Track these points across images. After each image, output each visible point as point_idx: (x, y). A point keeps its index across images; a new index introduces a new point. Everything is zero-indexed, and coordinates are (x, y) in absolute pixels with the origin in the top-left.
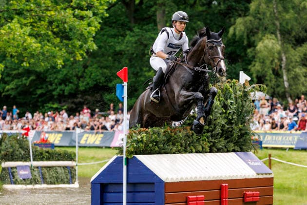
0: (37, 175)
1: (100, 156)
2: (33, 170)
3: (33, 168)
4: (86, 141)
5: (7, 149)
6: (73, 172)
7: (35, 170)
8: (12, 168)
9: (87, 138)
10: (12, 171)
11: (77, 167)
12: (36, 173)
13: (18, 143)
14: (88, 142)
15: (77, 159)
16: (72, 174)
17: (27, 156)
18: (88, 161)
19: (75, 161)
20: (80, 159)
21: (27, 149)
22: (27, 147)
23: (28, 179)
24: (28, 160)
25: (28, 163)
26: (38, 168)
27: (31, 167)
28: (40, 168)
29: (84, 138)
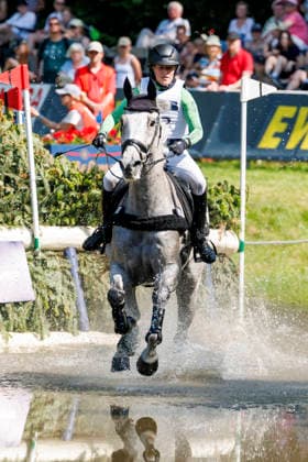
0: (60, 288)
2: (43, 262)
3: (41, 255)
4: (284, 136)
7: (50, 263)
11: (242, 254)
12: (54, 279)
14: (291, 145)
15: (243, 221)
17: (15, 199)
18: (292, 231)
19: (237, 229)
20: (259, 223)
21: (15, 170)
22: (16, 160)
23: (17, 304)
24: (18, 218)
25: (21, 235)
26: (64, 253)
27: (33, 247)
28: (72, 253)
29: (276, 126)
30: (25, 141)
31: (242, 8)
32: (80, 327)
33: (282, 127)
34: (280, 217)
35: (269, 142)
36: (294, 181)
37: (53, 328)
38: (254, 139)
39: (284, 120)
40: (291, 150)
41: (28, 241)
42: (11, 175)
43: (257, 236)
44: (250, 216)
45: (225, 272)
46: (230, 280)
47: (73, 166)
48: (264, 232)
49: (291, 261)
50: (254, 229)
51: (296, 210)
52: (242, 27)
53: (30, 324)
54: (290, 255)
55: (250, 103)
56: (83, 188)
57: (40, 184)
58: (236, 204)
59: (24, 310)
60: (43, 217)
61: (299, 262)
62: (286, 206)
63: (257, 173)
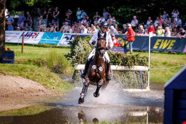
1: (172, 61)
4: (159, 46)
5: (80, 51)
6: (144, 77)
9: (160, 43)
11: (149, 72)
13: (91, 47)
14: (160, 48)
15: (149, 64)
16: (144, 79)
18: (160, 67)
19: (148, 66)
28: (112, 71)
29: (157, 43)
31: (150, 18)
34: (157, 64)
35: (155, 47)
36: (161, 56)
39: (159, 42)
40: (160, 49)
43: (152, 68)
45: (145, 76)
46: (146, 77)
48: (154, 67)
49: (160, 73)
51: (161, 62)
54: (160, 72)
55: (151, 38)
58: (148, 61)
61: (161, 73)
62: (159, 61)
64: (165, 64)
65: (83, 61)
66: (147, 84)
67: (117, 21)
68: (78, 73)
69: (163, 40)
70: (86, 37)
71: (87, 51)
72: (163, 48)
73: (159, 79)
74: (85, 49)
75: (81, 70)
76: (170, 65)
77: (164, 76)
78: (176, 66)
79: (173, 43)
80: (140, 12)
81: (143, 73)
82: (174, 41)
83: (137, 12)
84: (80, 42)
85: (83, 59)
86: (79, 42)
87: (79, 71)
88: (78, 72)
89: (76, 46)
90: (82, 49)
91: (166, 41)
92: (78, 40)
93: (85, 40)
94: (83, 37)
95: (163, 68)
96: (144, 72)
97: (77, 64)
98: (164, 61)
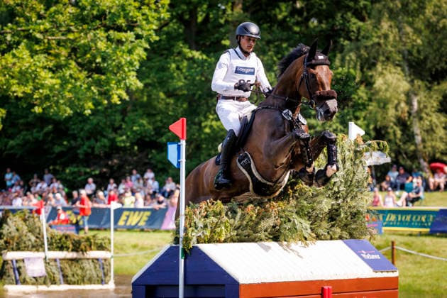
1: (146, 243)
2: (49, 263)
3: (48, 261)
4: (126, 221)
5: (10, 233)
6: (105, 267)
7: (51, 264)
8: (17, 261)
9: (128, 217)
10: (18, 265)
11: (112, 259)
13: (27, 226)
14: (128, 224)
15: (112, 249)
16: (105, 270)
17: (40, 243)
18: (128, 251)
19: (110, 251)
20: (118, 249)
21: (39, 234)
22: (40, 230)
23: (40, 277)
24: (40, 249)
25: (41, 254)
26: (55, 260)
27: (45, 259)
28: (58, 261)
29: (123, 217)
30: (42, 225)
31: (112, 181)
32: (61, 284)
33: (125, 218)
34: (125, 247)
35: (121, 223)
37: (52, 284)
38: (116, 222)
39: (126, 216)
40: (128, 226)
41: (44, 257)
42: (38, 236)
43: (117, 253)
44: (115, 246)
45: (107, 265)
46: (108, 268)
47: (58, 232)
48: (120, 252)
49: (128, 261)
50: (117, 251)
51: (130, 245)
52: (112, 186)
53: (45, 283)
54: (128, 259)
55: (115, 211)
56: (60, 239)
57: (48, 238)
58: (110, 243)
59: (43, 279)
60: (49, 249)
61: (130, 261)
62: (126, 243)
63: (117, 233)
64: (135, 246)
65: (15, 248)
66: (110, 277)
67: (64, 186)
68: (8, 266)
69: (132, 213)
70: (19, 212)
71: (20, 231)
72: (133, 224)
73: (127, 269)
74: (17, 230)
75: (12, 261)
76: (143, 249)
77: (134, 265)
78: (152, 249)
79: (147, 216)
80: (97, 172)
81: (103, 261)
82: (148, 213)
83: (93, 173)
84: (10, 219)
85: (15, 244)
86: (8, 220)
87: (10, 262)
88: (8, 263)
89: (4, 225)
90: (13, 229)
91: (137, 213)
92: (8, 217)
93: (17, 216)
94: (14, 211)
95: (132, 253)
96: (105, 260)
97: (6, 251)
98: (133, 243)
